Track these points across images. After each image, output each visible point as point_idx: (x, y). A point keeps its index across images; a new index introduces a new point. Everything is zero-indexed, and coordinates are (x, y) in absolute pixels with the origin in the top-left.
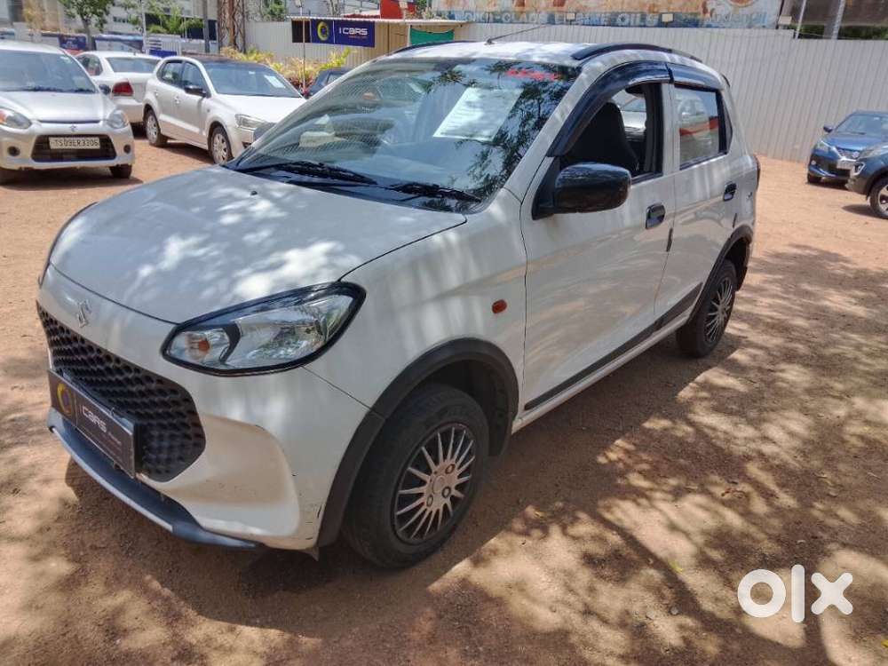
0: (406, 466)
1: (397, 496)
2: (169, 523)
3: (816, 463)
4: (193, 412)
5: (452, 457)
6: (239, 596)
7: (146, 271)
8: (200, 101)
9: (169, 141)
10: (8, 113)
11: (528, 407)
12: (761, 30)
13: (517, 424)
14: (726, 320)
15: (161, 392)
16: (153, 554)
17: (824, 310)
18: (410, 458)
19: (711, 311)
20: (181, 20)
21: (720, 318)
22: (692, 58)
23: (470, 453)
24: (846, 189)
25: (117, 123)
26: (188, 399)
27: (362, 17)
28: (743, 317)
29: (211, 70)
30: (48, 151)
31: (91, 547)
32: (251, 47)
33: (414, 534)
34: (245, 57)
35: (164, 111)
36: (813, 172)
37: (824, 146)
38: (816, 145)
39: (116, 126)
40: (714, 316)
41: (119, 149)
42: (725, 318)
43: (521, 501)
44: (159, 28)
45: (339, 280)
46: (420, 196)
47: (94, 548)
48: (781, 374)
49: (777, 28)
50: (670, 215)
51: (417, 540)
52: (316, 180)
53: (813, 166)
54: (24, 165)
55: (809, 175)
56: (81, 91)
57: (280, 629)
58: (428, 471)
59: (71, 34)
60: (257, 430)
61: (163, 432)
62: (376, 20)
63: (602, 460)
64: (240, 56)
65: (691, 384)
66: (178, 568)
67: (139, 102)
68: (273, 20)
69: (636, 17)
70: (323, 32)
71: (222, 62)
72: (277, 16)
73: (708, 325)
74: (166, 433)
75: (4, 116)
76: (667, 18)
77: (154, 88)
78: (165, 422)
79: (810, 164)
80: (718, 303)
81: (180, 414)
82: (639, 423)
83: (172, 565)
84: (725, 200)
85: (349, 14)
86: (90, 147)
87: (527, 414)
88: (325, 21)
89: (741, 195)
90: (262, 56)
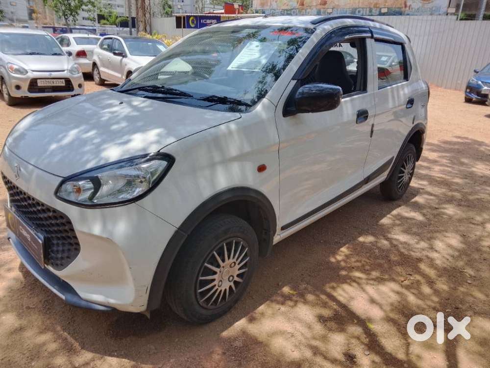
0: (204, 262)
1: (198, 281)
2: (64, 295)
3: (460, 264)
4: (72, 230)
5: (234, 257)
6: (107, 339)
7: (54, 146)
8: (121, 60)
9: (106, 82)
10: (15, 67)
11: (284, 228)
12: (438, 16)
13: (277, 239)
14: (410, 179)
15: (56, 218)
16: (61, 312)
17: (472, 173)
18: (206, 258)
19: (400, 173)
20: (117, 17)
21: (406, 177)
22: (387, 25)
23: (246, 256)
24: (486, 105)
25: (75, 72)
26: (69, 222)
27: (214, 13)
28: (422, 177)
29: (128, 43)
30: (36, 87)
31: (26, 308)
32: (154, 31)
33: (211, 303)
34: (151, 37)
35: (104, 66)
36: (468, 96)
37: (474, 81)
38: (469, 80)
39: (74, 73)
40: (403, 176)
41: (76, 86)
42: (409, 178)
43: (280, 284)
44: (105, 21)
45: (159, 151)
46: (217, 104)
47: (28, 308)
48: (442, 210)
49: (447, 14)
50: (372, 116)
51: (213, 307)
52: (160, 95)
53: (468, 92)
54: (23, 95)
55: (465, 97)
56: (55, 54)
57: (128, 359)
58: (218, 266)
59: (60, 27)
60: (109, 241)
61: (59, 241)
62: (221, 15)
63: (333, 260)
64: (148, 36)
65: (388, 216)
66: (74, 321)
67: (90, 61)
68: (167, 17)
69: (366, 10)
70: (193, 22)
71: (136, 38)
72: (168, 15)
73: (398, 182)
74: (60, 242)
75: (13, 68)
76: (384, 10)
77: (98, 53)
78: (59, 236)
79: (466, 92)
80: (405, 169)
81: (66, 231)
82: (355, 239)
83: (71, 319)
84: (407, 108)
85: (207, 12)
86: (60, 85)
87: (283, 233)
88: (194, 16)
89: (417, 105)
90: (160, 36)
